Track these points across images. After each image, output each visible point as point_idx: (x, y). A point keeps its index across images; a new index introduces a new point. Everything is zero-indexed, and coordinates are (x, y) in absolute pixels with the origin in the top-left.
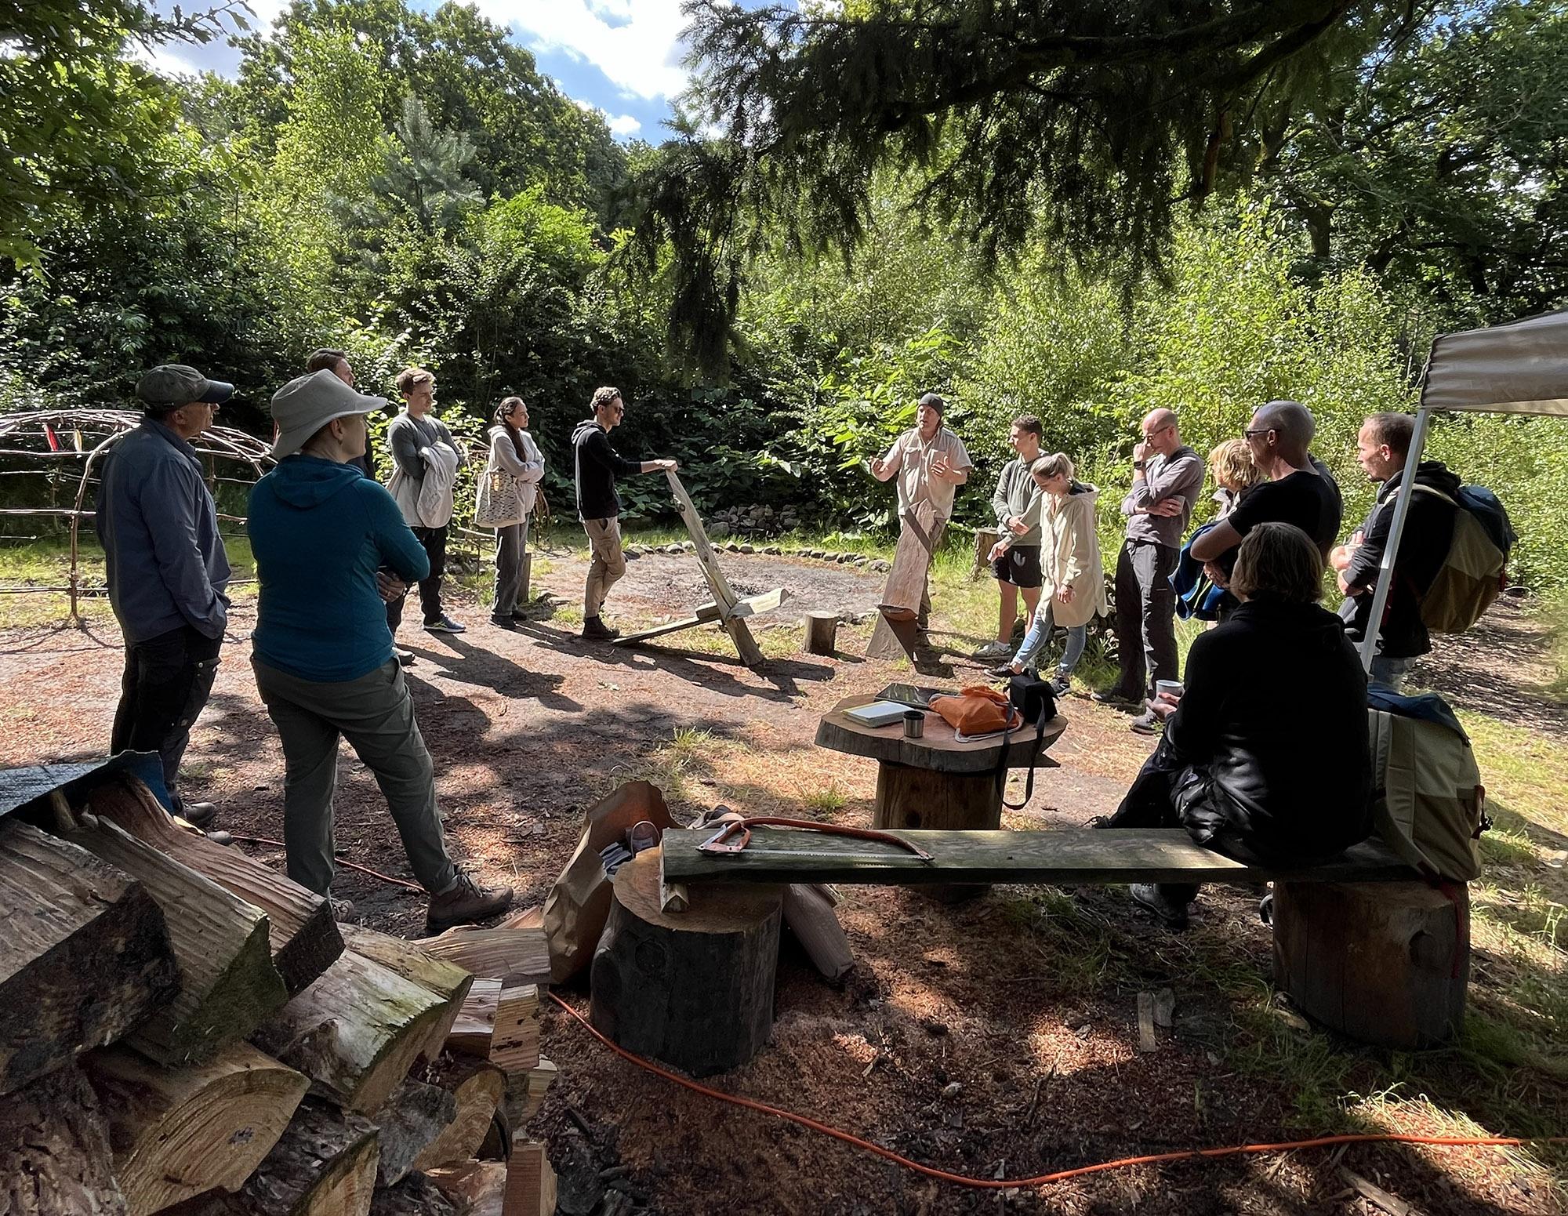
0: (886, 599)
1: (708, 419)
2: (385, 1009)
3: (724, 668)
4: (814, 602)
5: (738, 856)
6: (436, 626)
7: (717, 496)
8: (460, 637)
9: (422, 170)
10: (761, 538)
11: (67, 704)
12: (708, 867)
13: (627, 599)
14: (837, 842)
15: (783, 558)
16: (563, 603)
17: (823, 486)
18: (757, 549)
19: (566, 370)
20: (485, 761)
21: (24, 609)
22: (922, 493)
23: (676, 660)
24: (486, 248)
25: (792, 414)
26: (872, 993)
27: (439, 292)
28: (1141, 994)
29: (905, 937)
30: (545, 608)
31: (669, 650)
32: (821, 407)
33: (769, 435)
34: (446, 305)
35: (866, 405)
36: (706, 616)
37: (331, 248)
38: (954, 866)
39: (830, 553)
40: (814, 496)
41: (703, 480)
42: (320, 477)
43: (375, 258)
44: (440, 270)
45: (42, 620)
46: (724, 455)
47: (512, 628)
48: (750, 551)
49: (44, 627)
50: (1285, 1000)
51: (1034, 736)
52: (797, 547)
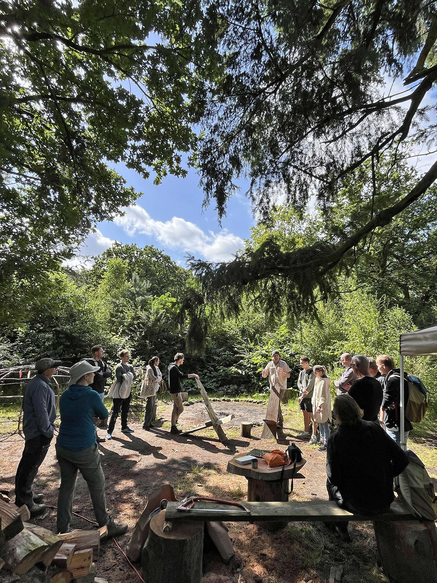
0: (266, 417)
1: (216, 358)
2: (30, 546)
3: (214, 443)
4: (247, 418)
5: (189, 511)
6: (126, 430)
7: (220, 382)
8: (132, 434)
9: (136, 291)
10: (234, 396)
11: (9, 459)
12: (179, 515)
13: (187, 419)
14: (222, 506)
15: (240, 403)
16: (166, 421)
17: (252, 378)
18: (231, 400)
19: (174, 345)
20: (131, 478)
21: (4, 428)
22: (277, 381)
23: (199, 441)
24: (152, 311)
25: (242, 355)
26: (239, 566)
27: (138, 324)
28: (332, 567)
29: (254, 544)
30: (160, 423)
31: (197, 437)
32: (251, 353)
33: (236, 362)
34: (139, 327)
35: (264, 352)
36: (208, 425)
37: (110, 312)
38: (257, 515)
39: (255, 401)
40: (250, 381)
41: (216, 377)
42: (80, 390)
43: (122, 315)
44: (139, 318)
45: (9, 431)
46: (222, 369)
47: (149, 430)
48: (229, 401)
49: (9, 433)
50: (382, 570)
51: (293, 467)
52: (244, 399)
